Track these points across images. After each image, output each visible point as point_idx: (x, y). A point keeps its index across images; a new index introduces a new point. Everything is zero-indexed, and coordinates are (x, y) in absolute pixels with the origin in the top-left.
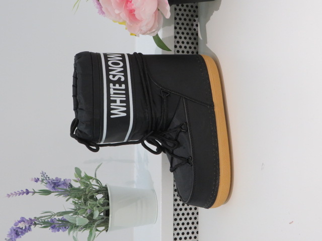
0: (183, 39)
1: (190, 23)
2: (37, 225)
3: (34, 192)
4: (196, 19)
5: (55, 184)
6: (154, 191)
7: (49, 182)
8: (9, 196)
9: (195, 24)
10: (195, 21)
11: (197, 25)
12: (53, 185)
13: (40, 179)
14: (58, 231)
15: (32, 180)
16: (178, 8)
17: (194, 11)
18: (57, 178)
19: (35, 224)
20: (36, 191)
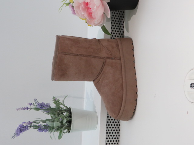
0: (115, 29)
1: (120, 21)
2: (31, 128)
3: (31, 109)
4: (123, 18)
5: (42, 105)
6: (96, 112)
7: (39, 105)
8: (17, 109)
9: (122, 21)
10: (122, 19)
11: (123, 22)
12: (40, 106)
13: (33, 104)
14: (42, 132)
15: (28, 104)
16: (113, 12)
17: (122, 14)
18: (43, 103)
19: (30, 127)
20: (32, 108)
